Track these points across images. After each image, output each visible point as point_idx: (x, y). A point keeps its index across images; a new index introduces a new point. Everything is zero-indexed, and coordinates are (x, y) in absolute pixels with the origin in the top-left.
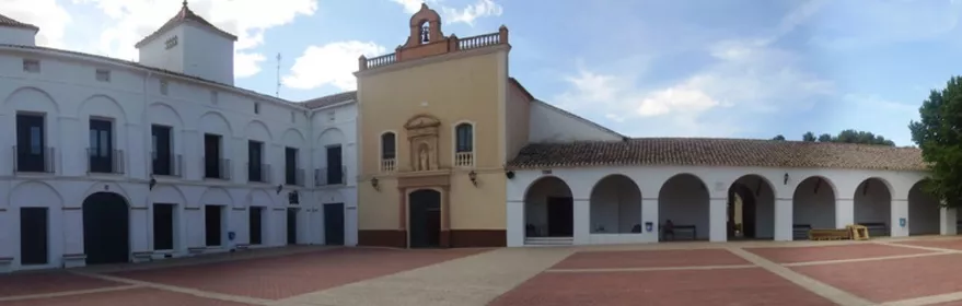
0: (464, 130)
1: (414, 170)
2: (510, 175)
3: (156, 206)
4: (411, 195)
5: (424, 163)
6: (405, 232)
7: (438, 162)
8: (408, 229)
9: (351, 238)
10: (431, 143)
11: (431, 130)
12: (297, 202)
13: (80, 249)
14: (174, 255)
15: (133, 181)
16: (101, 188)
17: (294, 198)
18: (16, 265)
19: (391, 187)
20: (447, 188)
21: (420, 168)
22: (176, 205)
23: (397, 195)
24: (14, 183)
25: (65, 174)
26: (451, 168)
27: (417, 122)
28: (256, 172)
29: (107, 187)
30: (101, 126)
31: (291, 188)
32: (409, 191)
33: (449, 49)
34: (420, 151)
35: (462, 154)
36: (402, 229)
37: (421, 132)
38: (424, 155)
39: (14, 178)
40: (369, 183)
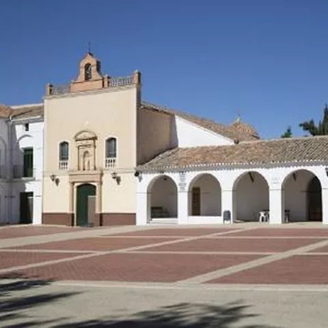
5: (86, 165)
6: (73, 215)
8: (75, 212)
9: (37, 219)
10: (91, 150)
11: (91, 142)
19: (65, 180)
21: (84, 168)
26: (103, 169)
27: (81, 136)
32: (76, 185)
34: (84, 156)
35: (110, 159)
36: (71, 212)
37: (84, 143)
38: (86, 159)
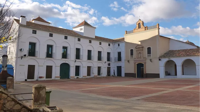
0: (149, 49)
1: (138, 58)
2: (160, 60)
3: (76, 66)
4: (137, 64)
5: (140, 57)
6: (136, 74)
7: (143, 57)
9: (123, 75)
10: (141, 52)
11: (141, 49)
12: (110, 66)
13: (59, 76)
14: (80, 78)
15: (71, 61)
16: (64, 62)
17: (109, 65)
18: (45, 79)
20: (145, 63)
21: (139, 58)
22: (80, 66)
23: (133, 64)
24: (45, 60)
25: (57, 59)
26: (146, 58)
27: (138, 47)
28: (100, 58)
29: (65, 62)
30: (65, 48)
31: (109, 62)
33: (145, 30)
35: (149, 54)
37: (139, 49)
38: (140, 55)
39: (46, 59)
40: (127, 61)
